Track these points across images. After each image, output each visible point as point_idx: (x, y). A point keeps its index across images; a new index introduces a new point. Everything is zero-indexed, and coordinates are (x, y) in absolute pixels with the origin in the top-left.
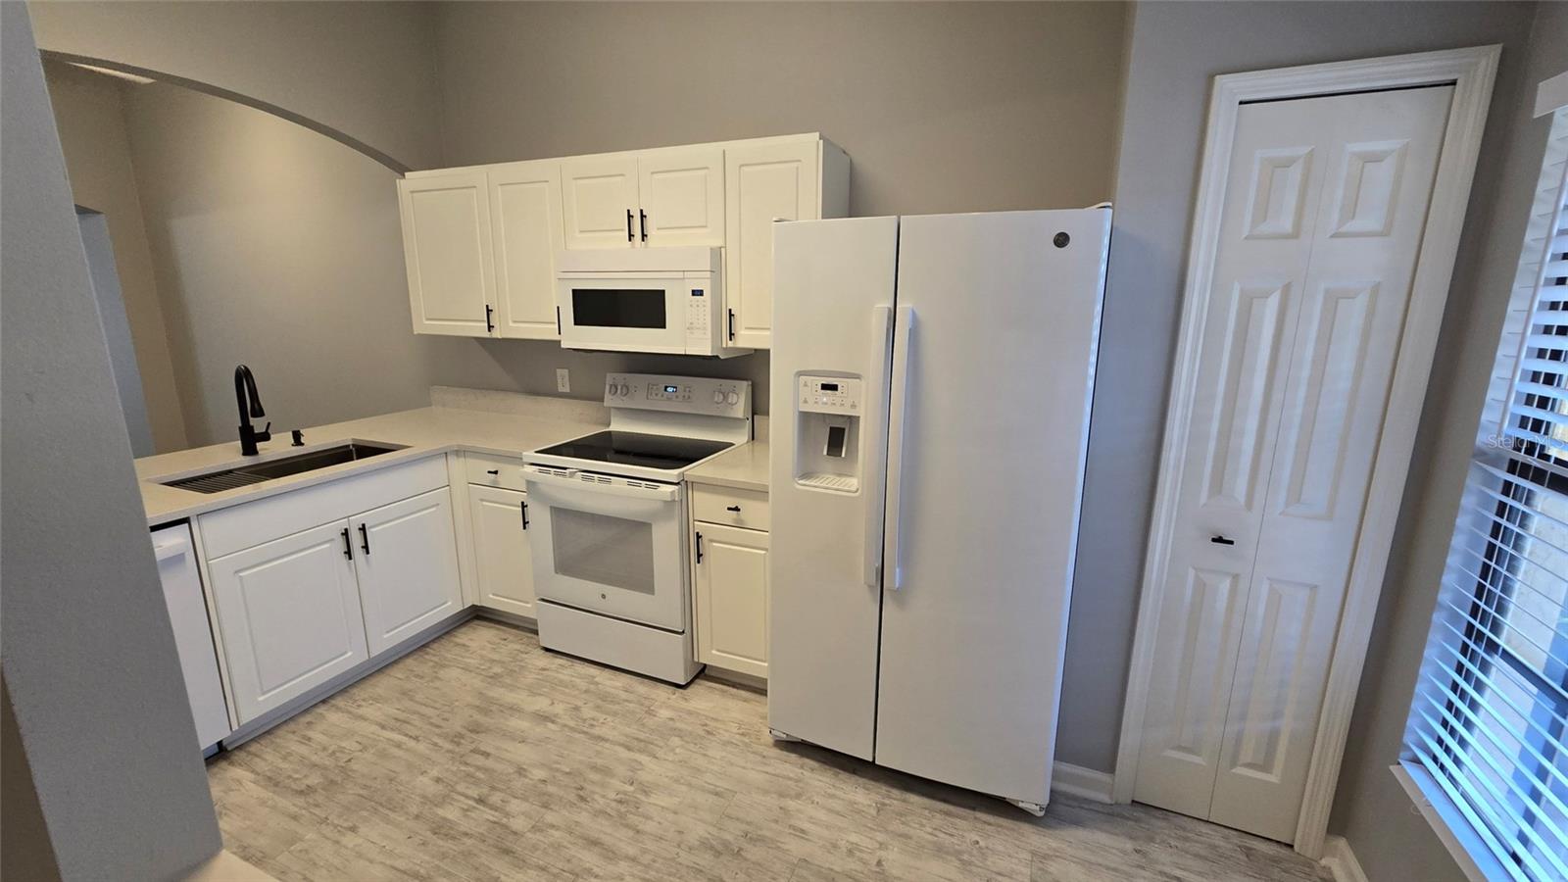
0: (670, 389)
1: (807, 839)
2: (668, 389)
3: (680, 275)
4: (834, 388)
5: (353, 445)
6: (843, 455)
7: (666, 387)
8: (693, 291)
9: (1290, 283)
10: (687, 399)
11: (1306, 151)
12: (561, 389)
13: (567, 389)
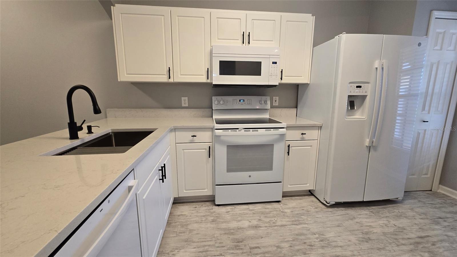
0: (242, 101)
1: (373, 228)
2: (241, 101)
3: (269, 56)
4: (360, 87)
5: (112, 133)
6: (355, 108)
7: (240, 101)
8: (273, 62)
9: (439, 61)
10: (250, 104)
11: (444, 31)
12: (183, 105)
13: (187, 105)
